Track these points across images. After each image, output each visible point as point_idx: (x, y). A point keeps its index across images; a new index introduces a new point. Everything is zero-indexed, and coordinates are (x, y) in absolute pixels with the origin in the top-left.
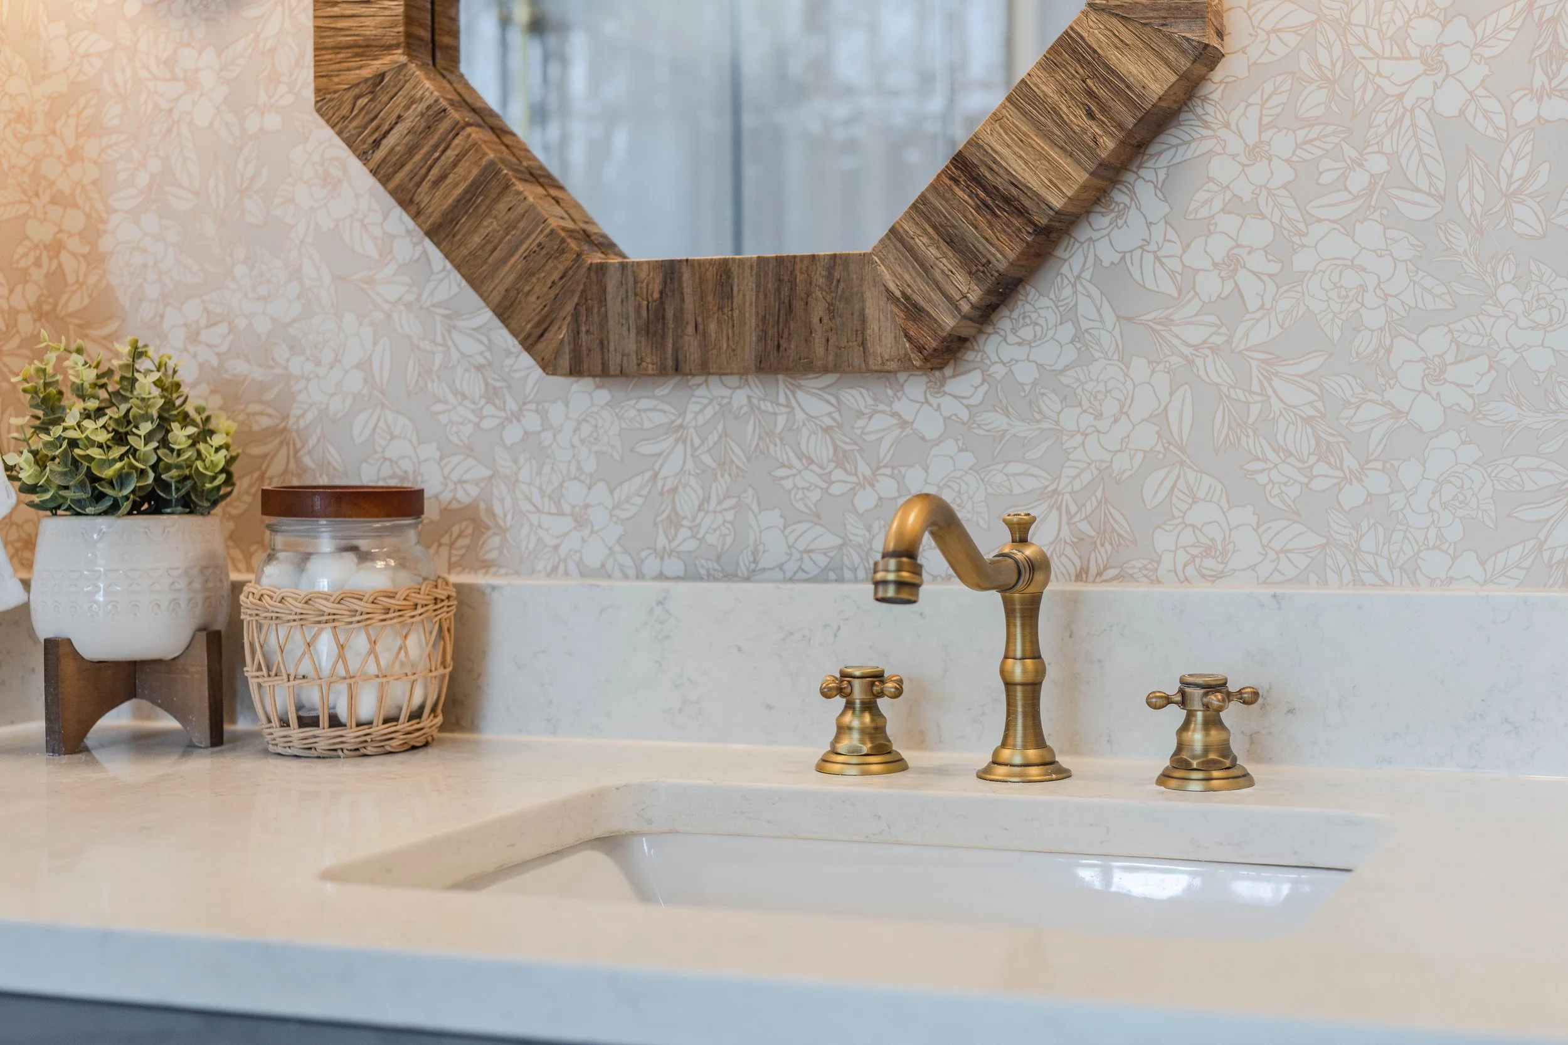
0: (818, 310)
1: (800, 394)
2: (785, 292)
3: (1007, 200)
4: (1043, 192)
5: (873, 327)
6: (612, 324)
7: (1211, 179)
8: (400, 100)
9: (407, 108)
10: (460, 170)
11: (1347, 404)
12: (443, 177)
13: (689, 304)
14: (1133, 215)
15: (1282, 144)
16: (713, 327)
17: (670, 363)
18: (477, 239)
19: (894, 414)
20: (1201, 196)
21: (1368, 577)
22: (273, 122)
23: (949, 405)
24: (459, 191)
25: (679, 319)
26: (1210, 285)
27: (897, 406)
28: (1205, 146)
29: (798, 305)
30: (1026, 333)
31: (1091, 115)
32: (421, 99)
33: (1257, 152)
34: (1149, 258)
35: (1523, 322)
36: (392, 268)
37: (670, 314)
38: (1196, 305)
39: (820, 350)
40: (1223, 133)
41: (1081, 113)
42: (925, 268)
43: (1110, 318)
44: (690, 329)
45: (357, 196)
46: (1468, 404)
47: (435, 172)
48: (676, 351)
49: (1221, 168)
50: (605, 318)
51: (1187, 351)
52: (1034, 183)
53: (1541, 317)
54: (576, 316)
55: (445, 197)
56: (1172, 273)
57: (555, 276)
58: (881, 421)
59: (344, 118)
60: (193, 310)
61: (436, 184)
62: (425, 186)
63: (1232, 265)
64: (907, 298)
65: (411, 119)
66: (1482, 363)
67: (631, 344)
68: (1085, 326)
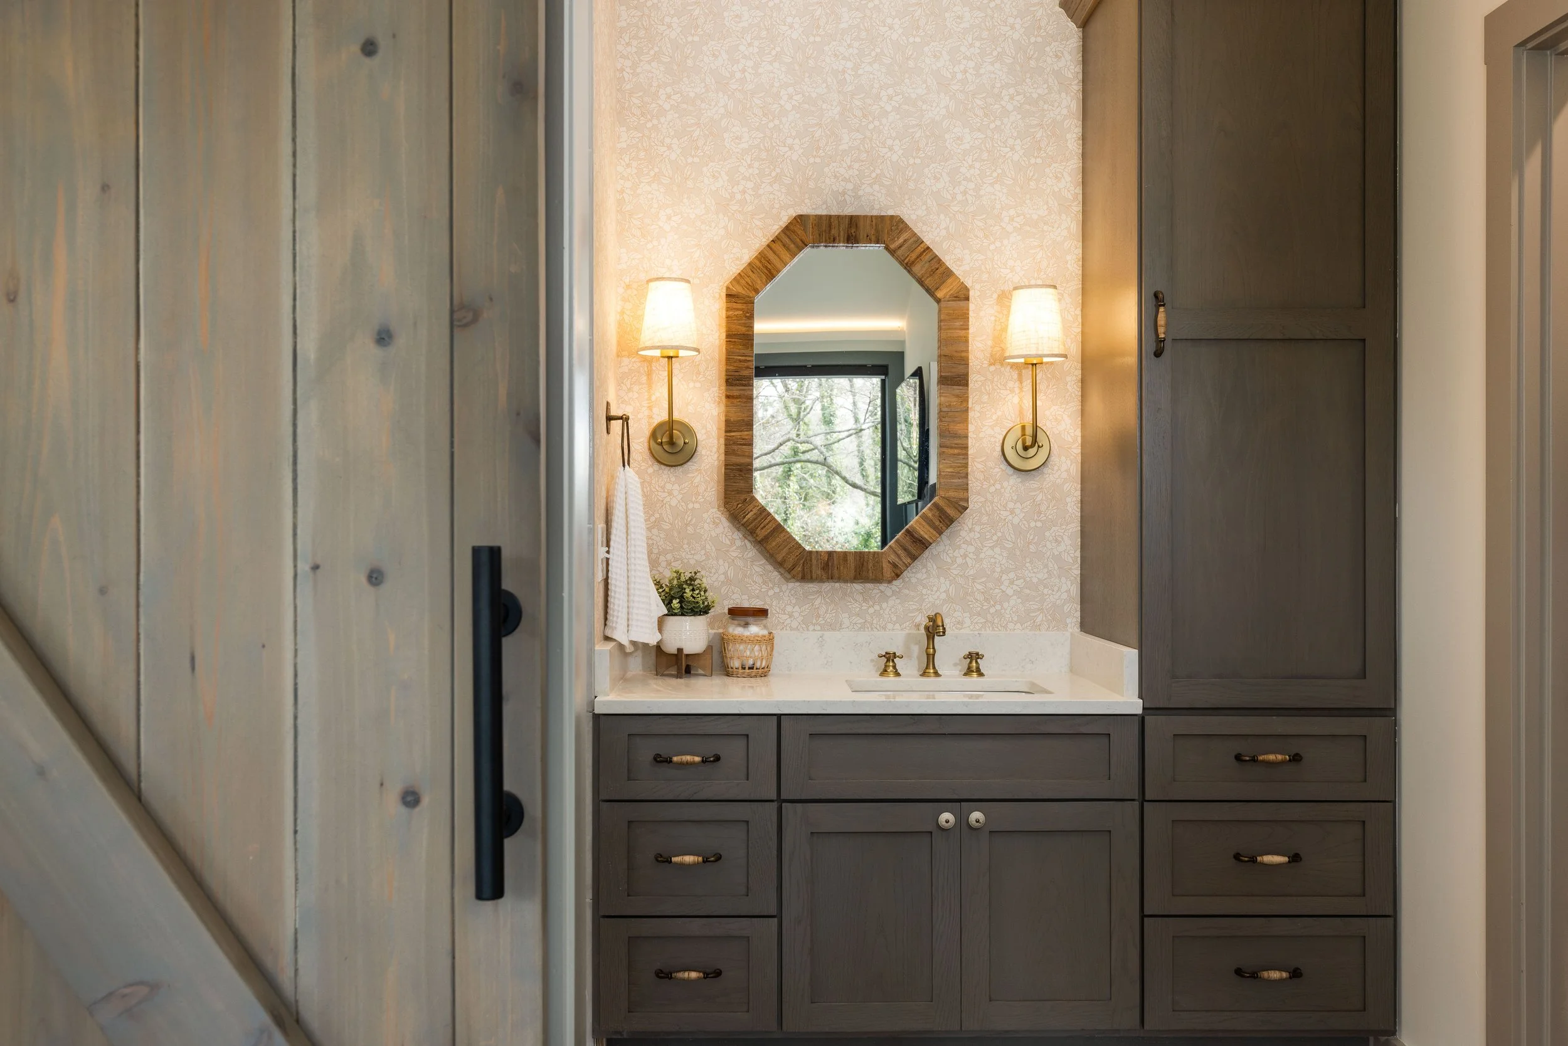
0: (870, 565)
1: (854, 584)
2: (862, 560)
3: (920, 541)
4: (929, 539)
5: (885, 570)
6: (814, 567)
7: (960, 536)
8: (751, 506)
9: (753, 508)
10: (770, 525)
11: (991, 589)
12: (765, 527)
13: (835, 563)
14: (941, 543)
15: (977, 528)
16: (842, 568)
17: (830, 577)
18: (774, 543)
19: (879, 589)
20: (958, 540)
21: (996, 629)
22: (697, 506)
23: (894, 588)
24: (769, 531)
25: (832, 566)
26: (959, 561)
27: (880, 588)
28: (959, 528)
29: (865, 564)
30: (914, 570)
31: (941, 522)
32: (758, 506)
33: (971, 530)
34: (945, 554)
35: (1032, 572)
36: (735, 547)
37: (830, 564)
38: (956, 565)
39: (871, 575)
40: (963, 525)
41: (938, 521)
42: (898, 556)
43: (935, 567)
44: (836, 568)
45: (724, 528)
46: (1019, 590)
47: (762, 525)
48: (832, 574)
49: (963, 533)
50: (811, 565)
51: (954, 576)
52: (926, 536)
53: (1035, 570)
54: (803, 565)
55: (765, 531)
56: (950, 558)
57: (798, 554)
58: (875, 591)
59: (734, 509)
60: (669, 556)
61: (762, 529)
62: (759, 529)
63: (965, 556)
64: (894, 563)
65: (755, 511)
66: (1022, 581)
67: (819, 572)
68: (929, 569)
